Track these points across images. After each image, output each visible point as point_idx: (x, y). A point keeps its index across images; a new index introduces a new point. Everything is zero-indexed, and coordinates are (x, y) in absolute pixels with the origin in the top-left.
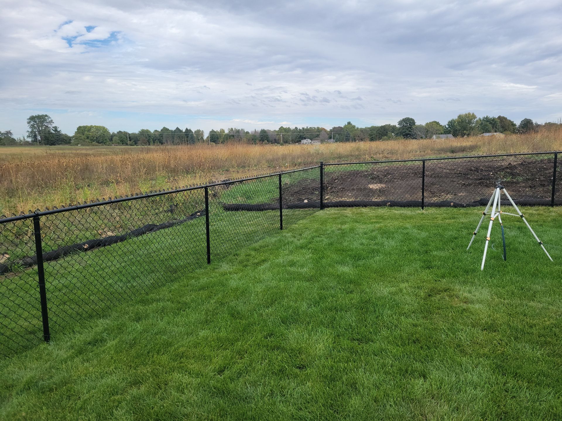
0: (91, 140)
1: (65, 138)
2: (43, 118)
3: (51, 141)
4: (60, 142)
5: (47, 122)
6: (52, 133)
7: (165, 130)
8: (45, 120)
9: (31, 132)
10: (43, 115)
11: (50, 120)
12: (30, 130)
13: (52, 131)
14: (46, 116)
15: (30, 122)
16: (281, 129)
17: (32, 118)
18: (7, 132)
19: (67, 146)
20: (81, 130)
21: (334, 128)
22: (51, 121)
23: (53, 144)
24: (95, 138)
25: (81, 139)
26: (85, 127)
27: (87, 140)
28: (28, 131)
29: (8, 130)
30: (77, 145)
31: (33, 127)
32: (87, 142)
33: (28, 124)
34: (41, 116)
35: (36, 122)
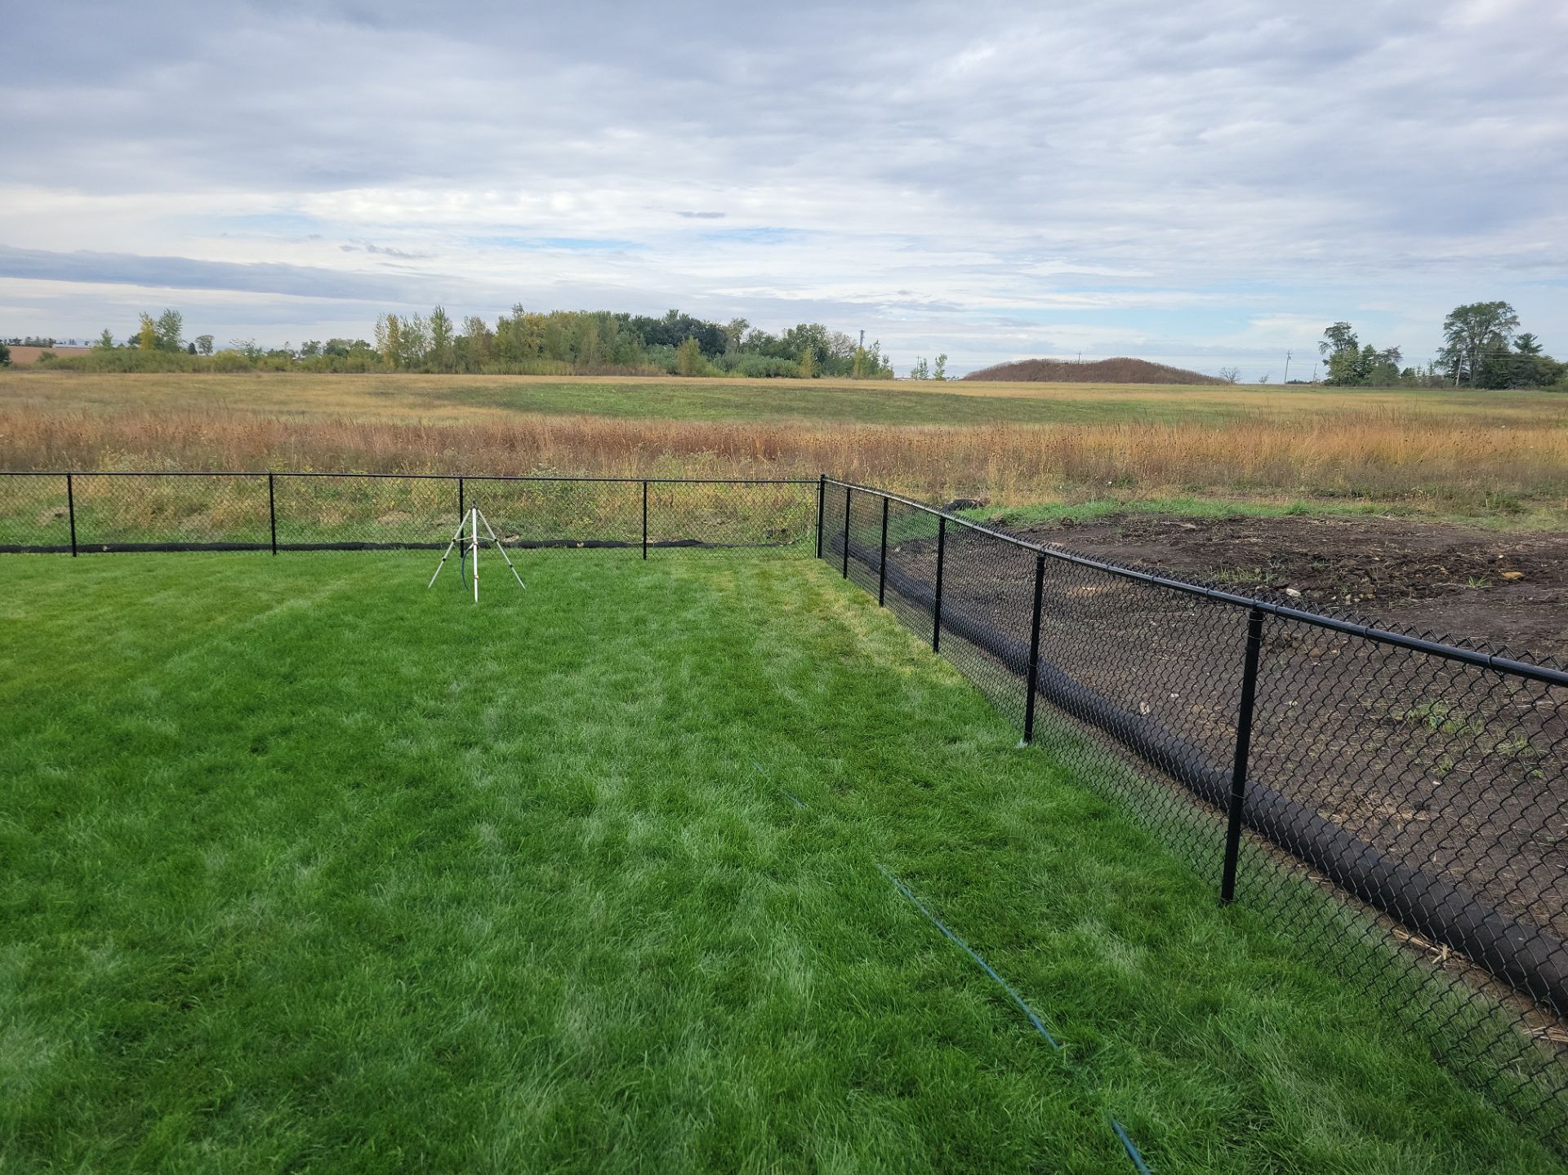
1: (1541, 369)
2: (1491, 313)
3: (1498, 376)
4: (1520, 381)
5: (1500, 324)
6: (1511, 355)
8: (1496, 317)
9: (1449, 352)
10: (1493, 303)
11: (1509, 315)
12: (1447, 346)
13: (1514, 348)
14: (1502, 305)
15: (1452, 324)
17: (1461, 314)
18: (1389, 351)
22: (1514, 321)
23: (1501, 386)
28: (1441, 349)
29: (1391, 346)
31: (1457, 337)
33: (1446, 328)
34: (1487, 306)
35: (1468, 323)
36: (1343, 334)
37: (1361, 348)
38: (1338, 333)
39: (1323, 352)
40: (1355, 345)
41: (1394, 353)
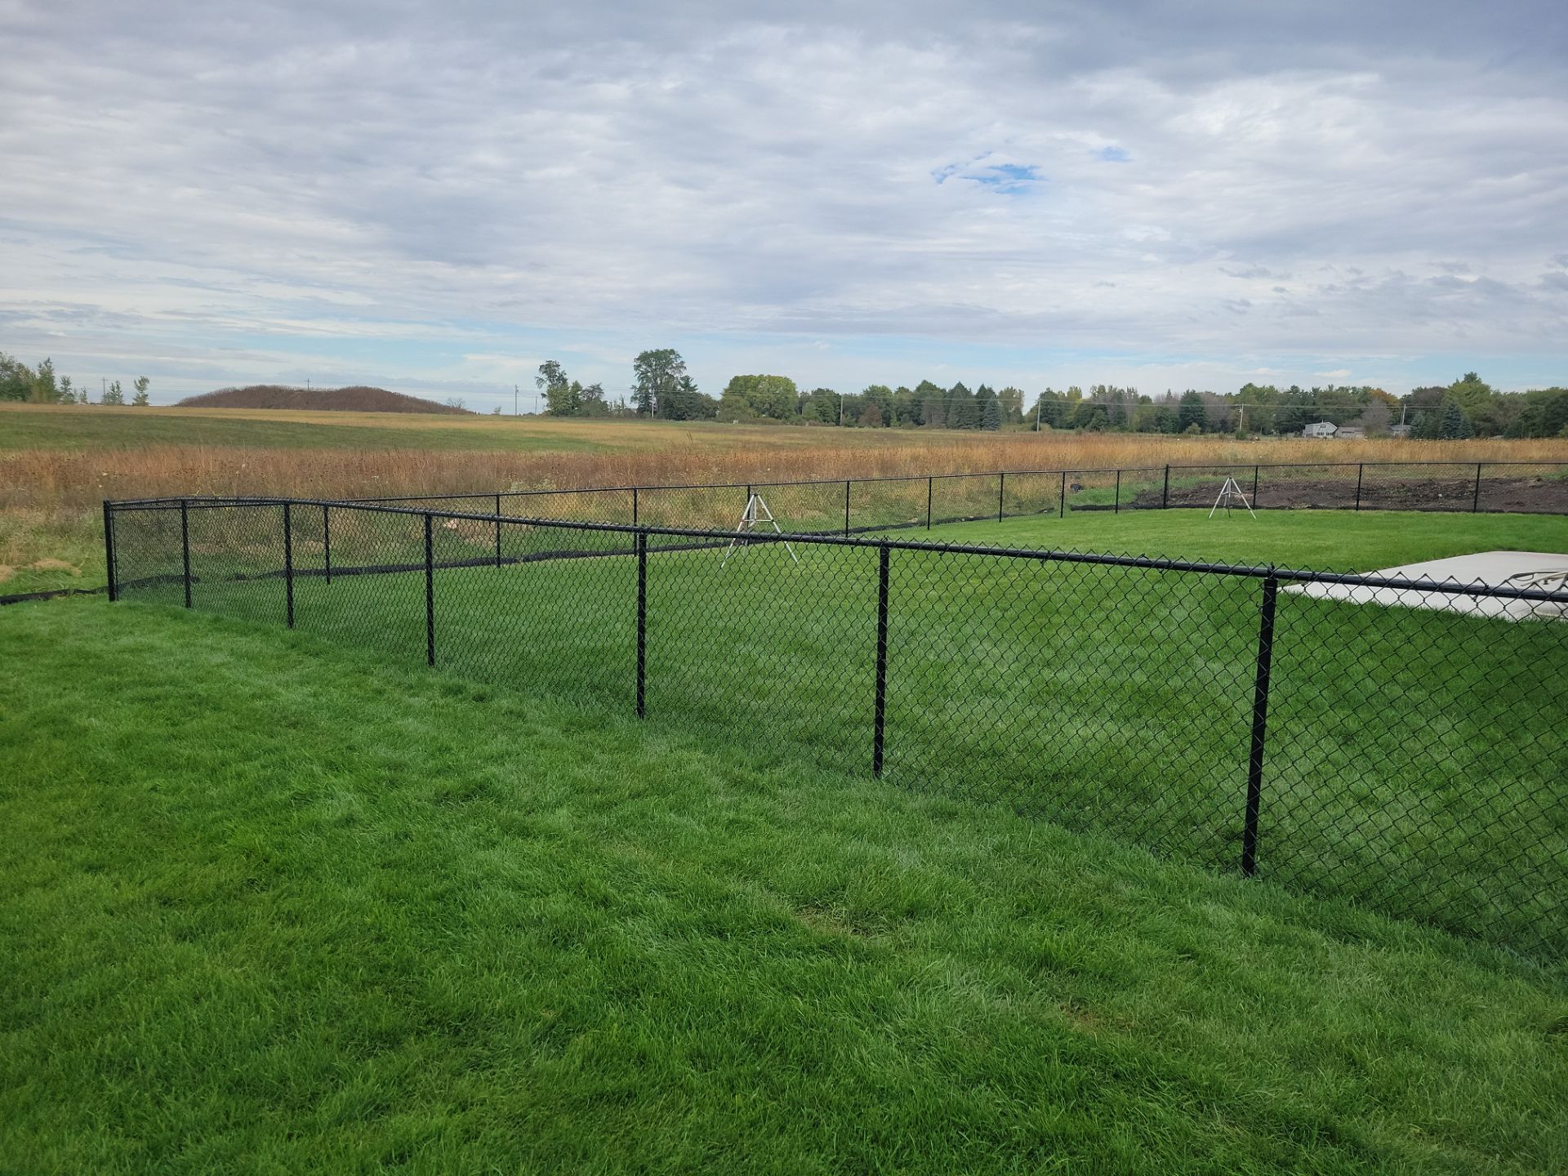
0: (758, 409)
1: (705, 404)
2: (666, 358)
3: (678, 409)
4: (694, 414)
5: (673, 367)
6: (679, 393)
7: (926, 388)
8: (669, 362)
9: (640, 389)
10: (666, 351)
11: (679, 361)
12: (638, 384)
13: (679, 387)
14: (672, 352)
15: (640, 366)
16: (1248, 390)
17: (645, 358)
18: (593, 387)
19: (709, 423)
20: (740, 386)
21: (1420, 391)
22: (682, 365)
23: (680, 418)
24: (767, 406)
25: (739, 408)
26: (747, 380)
27: (750, 410)
28: (634, 387)
29: (595, 383)
30: (730, 420)
31: (643, 376)
32: (749, 414)
33: (636, 369)
34: (662, 352)
35: (650, 366)
36: (555, 371)
37: (570, 384)
38: (549, 369)
39: (540, 387)
40: (565, 381)
41: (596, 389)
